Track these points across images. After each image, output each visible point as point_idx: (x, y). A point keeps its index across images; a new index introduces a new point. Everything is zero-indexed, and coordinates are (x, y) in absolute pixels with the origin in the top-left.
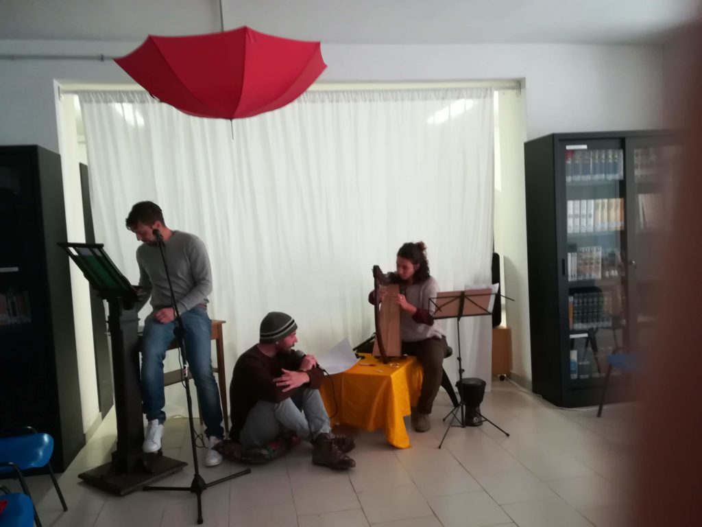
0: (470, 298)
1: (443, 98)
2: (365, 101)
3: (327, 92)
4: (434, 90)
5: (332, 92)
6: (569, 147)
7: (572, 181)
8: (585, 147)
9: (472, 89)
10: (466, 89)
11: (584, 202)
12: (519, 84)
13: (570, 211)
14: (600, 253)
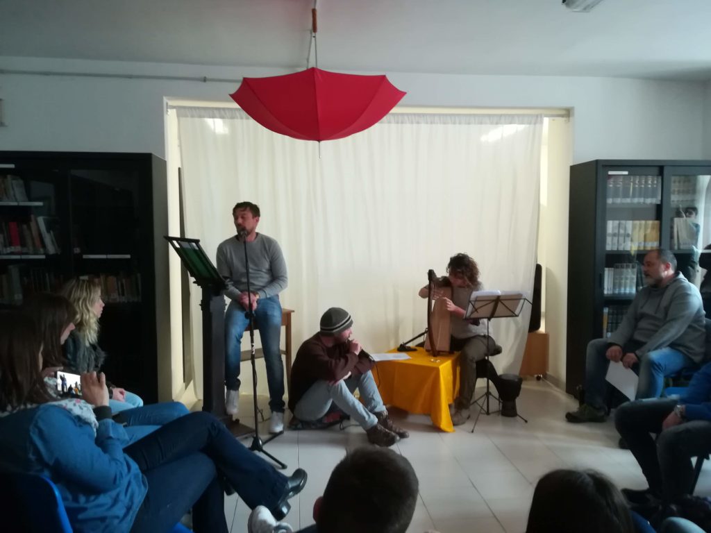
2: (427, 123)
6: (611, 173)
7: (613, 203)
8: (626, 173)
10: (518, 115)
11: (623, 223)
12: (568, 113)
13: (609, 230)
14: (635, 270)
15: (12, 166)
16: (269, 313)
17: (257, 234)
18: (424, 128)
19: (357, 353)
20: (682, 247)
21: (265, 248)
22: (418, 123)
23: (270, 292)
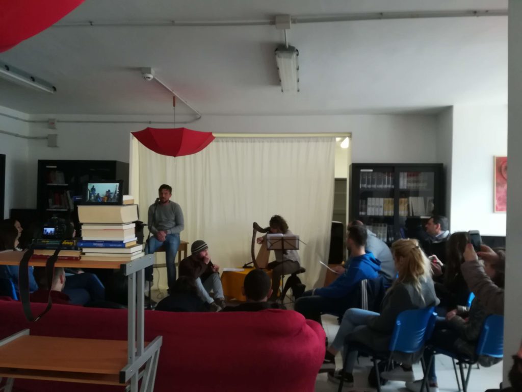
0: (287, 241)
1: (308, 142)
2: (268, 142)
3: (249, 138)
4: (304, 138)
5: (251, 138)
6: (362, 170)
7: (362, 187)
8: (371, 170)
9: (323, 137)
10: (321, 137)
11: (377, 199)
12: (350, 135)
13: (369, 204)
14: (386, 228)
15: (55, 167)
16: (171, 242)
17: (170, 201)
18: (266, 145)
19: (207, 263)
20: (415, 215)
21: (173, 210)
22: (263, 142)
23: (174, 231)
